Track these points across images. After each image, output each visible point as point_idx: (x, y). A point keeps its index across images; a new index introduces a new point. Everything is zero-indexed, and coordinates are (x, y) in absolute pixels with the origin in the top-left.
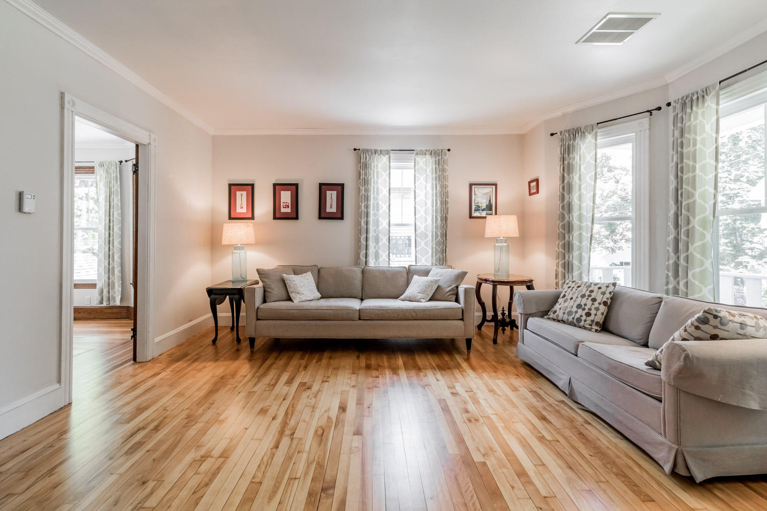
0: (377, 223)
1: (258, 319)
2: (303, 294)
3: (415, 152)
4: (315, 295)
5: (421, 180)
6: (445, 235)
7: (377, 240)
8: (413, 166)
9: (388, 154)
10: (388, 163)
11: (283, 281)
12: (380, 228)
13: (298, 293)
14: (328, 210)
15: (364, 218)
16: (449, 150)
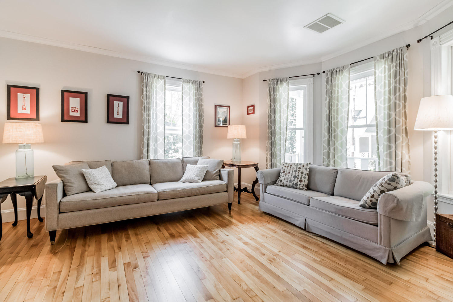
0: (156, 128)
1: (60, 213)
2: (103, 185)
3: (182, 80)
4: (113, 185)
5: (186, 100)
6: (201, 137)
7: (156, 140)
8: (181, 90)
9: (163, 79)
10: (164, 85)
11: (83, 176)
12: (158, 131)
13: (99, 184)
14: (116, 116)
15: (146, 124)
16: (204, 82)
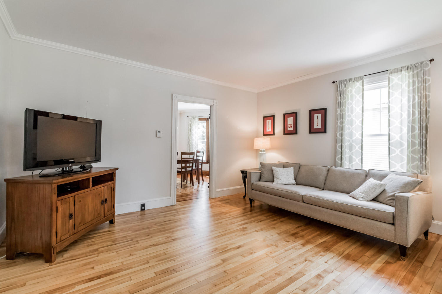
0: (351, 135)
1: (252, 189)
2: (280, 180)
3: (389, 72)
5: (396, 94)
7: (351, 147)
8: (387, 84)
9: (361, 80)
10: (361, 87)
12: (354, 138)
14: (316, 127)
15: (340, 131)
16: (432, 60)
